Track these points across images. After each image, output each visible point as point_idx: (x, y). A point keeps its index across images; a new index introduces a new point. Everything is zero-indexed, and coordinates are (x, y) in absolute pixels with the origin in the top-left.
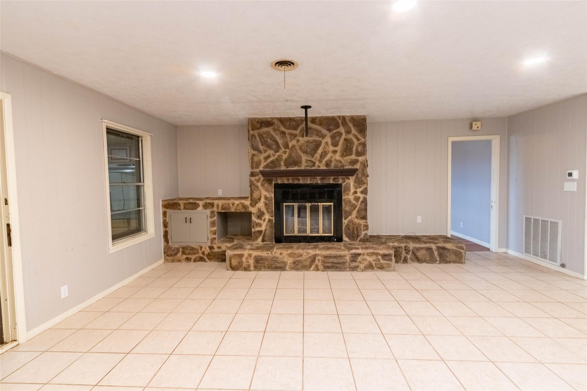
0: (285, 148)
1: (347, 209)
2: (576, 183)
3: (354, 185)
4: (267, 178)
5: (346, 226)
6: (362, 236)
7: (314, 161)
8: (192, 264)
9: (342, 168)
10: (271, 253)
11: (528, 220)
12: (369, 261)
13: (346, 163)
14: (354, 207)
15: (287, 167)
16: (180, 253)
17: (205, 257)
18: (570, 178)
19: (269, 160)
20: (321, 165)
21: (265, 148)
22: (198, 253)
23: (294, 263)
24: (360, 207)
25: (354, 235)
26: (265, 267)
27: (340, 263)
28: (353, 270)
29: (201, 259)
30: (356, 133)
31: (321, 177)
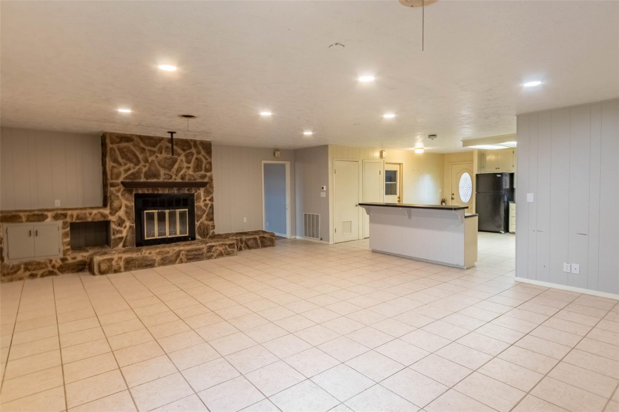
0: (145, 163)
1: (199, 213)
2: (325, 193)
3: (204, 195)
4: (128, 189)
5: (198, 227)
6: (210, 234)
7: (171, 174)
8: (38, 280)
9: (194, 181)
10: (141, 254)
11: (305, 215)
12: (220, 250)
13: (197, 177)
14: (204, 211)
15: (147, 179)
16: (22, 270)
17: (56, 271)
18: (322, 190)
19: (129, 172)
20: (177, 178)
21: (125, 161)
22: (47, 267)
23: (162, 259)
24: (208, 212)
25: (205, 233)
26: (135, 267)
27: (200, 255)
28: (209, 259)
29: (51, 273)
30: (205, 154)
31: (177, 188)
